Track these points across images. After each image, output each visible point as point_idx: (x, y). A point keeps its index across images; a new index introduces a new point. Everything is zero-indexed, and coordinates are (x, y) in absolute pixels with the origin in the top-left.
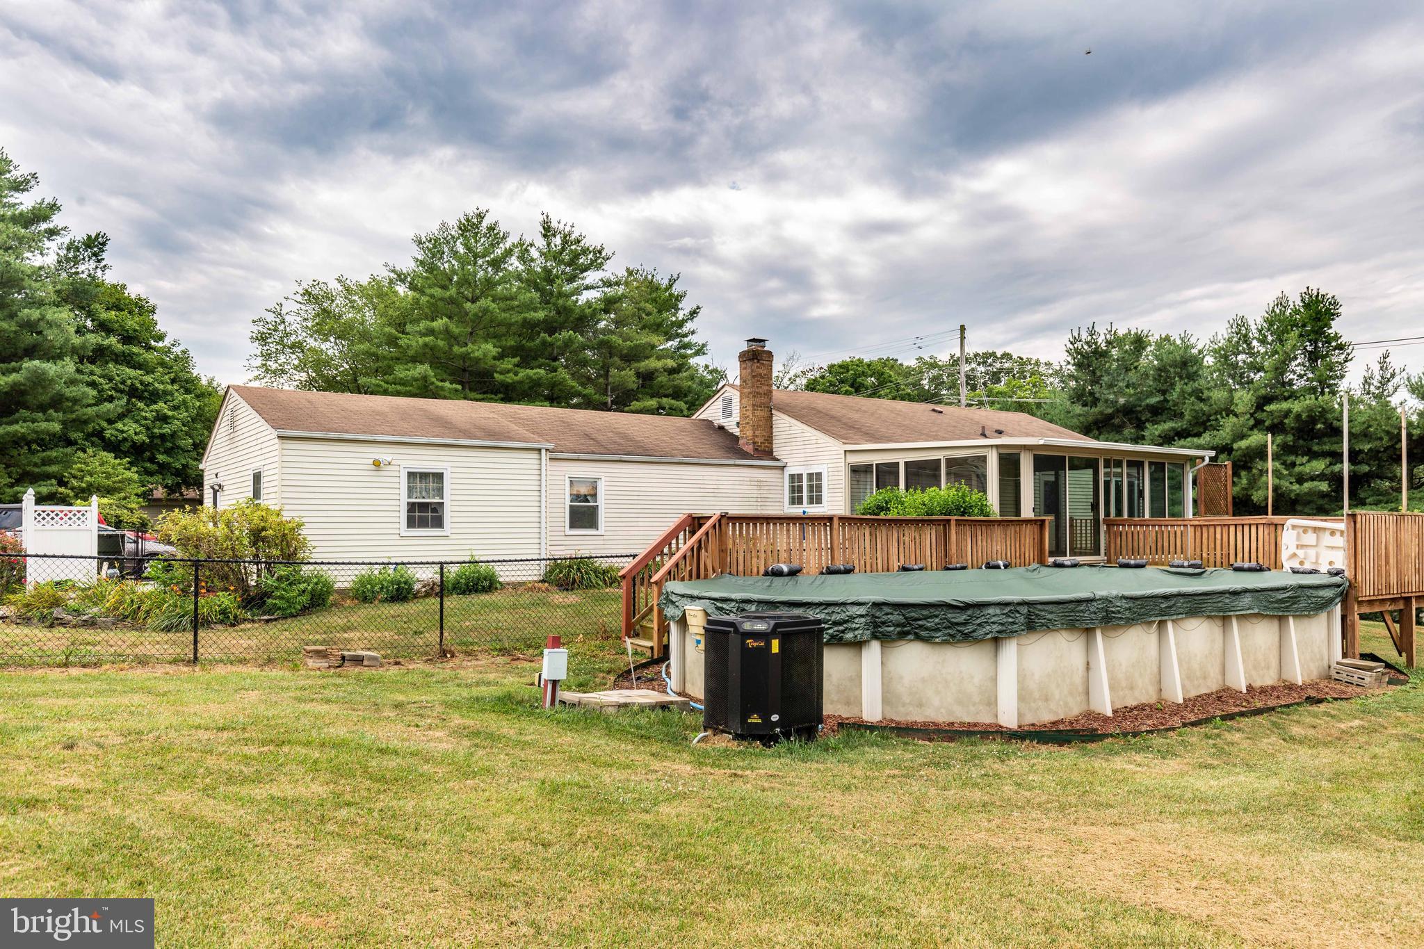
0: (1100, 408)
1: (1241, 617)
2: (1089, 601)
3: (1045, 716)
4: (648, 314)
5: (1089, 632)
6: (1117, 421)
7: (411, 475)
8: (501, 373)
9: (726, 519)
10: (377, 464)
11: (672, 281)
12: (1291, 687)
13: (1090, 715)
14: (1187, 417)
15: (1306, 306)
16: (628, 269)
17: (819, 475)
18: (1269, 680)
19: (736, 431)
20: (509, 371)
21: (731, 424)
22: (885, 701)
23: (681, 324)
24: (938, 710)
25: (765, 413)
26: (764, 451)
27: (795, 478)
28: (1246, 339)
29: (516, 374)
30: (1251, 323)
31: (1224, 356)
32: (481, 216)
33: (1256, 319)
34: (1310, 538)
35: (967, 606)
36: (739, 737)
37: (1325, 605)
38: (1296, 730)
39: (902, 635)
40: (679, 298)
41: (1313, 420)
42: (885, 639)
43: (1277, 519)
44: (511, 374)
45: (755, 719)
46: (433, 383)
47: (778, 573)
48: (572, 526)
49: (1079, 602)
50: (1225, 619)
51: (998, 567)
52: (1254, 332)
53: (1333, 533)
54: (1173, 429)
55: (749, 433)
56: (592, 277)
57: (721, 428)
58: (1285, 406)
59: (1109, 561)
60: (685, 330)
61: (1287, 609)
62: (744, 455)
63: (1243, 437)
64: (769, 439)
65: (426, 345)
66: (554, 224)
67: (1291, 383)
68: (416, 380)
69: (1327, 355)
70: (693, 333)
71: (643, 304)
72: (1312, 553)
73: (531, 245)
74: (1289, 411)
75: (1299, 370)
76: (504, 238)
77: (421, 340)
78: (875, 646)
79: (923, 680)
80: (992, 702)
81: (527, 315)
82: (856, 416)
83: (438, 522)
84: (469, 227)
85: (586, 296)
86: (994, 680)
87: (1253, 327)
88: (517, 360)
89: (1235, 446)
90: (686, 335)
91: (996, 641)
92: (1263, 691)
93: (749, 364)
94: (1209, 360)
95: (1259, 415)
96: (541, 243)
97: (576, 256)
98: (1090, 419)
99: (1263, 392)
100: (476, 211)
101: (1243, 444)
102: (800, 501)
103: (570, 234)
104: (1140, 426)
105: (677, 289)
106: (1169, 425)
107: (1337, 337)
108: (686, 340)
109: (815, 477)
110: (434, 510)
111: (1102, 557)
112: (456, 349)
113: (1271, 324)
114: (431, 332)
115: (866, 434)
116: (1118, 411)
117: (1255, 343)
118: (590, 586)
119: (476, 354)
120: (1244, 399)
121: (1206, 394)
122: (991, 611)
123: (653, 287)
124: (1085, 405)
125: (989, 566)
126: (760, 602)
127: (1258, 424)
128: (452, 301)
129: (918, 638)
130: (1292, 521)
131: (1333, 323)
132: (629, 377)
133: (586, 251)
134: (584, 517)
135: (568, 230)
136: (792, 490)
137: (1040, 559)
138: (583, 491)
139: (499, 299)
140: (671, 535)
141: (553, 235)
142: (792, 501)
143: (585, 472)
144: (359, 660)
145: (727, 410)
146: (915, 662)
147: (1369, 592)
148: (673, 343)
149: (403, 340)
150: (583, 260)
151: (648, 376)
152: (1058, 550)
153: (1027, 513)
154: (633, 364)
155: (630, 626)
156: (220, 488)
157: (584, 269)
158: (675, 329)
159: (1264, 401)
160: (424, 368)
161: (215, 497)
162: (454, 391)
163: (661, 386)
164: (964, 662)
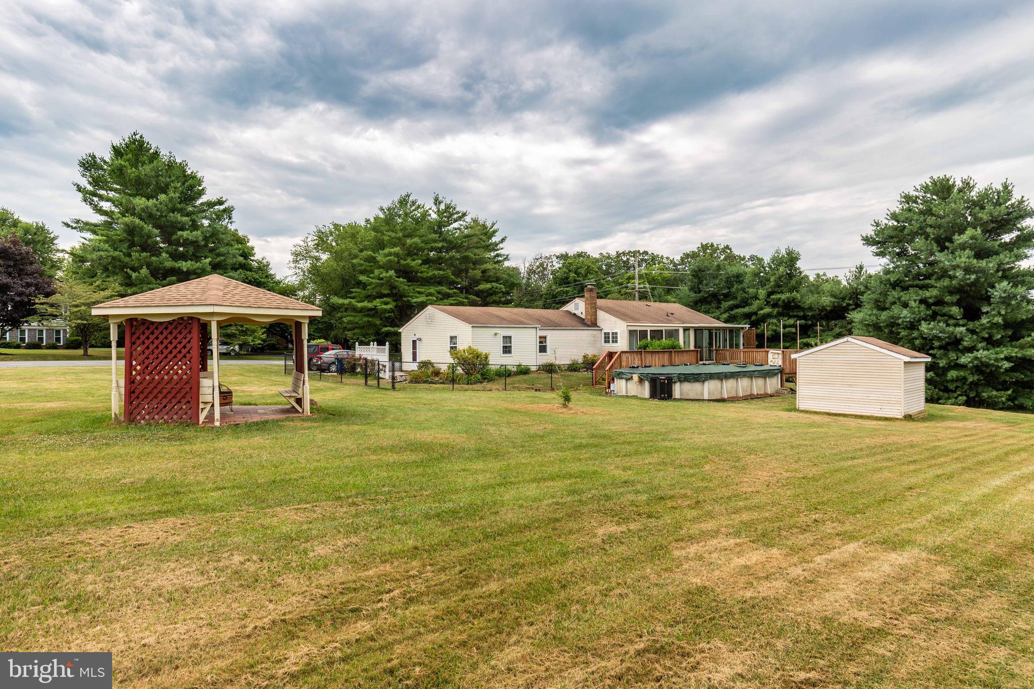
0: (702, 294)
1: (755, 377)
2: (722, 373)
3: (713, 398)
4: (484, 242)
5: (722, 380)
6: (708, 300)
7: (504, 337)
9: (623, 352)
10: (495, 334)
11: (493, 224)
12: (767, 393)
13: (722, 397)
14: (739, 298)
15: (788, 254)
16: (473, 220)
17: (616, 333)
18: (762, 392)
19: (583, 316)
21: (578, 313)
22: (681, 395)
23: (496, 244)
24: (691, 396)
25: (594, 309)
26: (591, 323)
27: (607, 335)
30: (765, 260)
31: (754, 274)
32: (408, 196)
34: (775, 355)
35: (698, 374)
36: (659, 399)
37: (776, 374)
38: (767, 402)
39: (684, 381)
40: (495, 232)
41: (789, 302)
42: (681, 381)
43: (768, 350)
45: (663, 396)
47: (634, 367)
48: (541, 352)
49: (720, 373)
50: (751, 378)
51: (687, 365)
53: (780, 354)
54: (733, 304)
55: (589, 317)
57: (575, 314)
58: (778, 296)
59: (716, 363)
60: (498, 247)
61: (767, 375)
62: (588, 326)
63: (762, 309)
64: (596, 319)
65: (389, 260)
66: (440, 199)
67: (781, 286)
69: (795, 275)
70: (502, 249)
71: (480, 236)
72: (775, 360)
73: (430, 209)
74: (780, 298)
76: (418, 207)
77: (387, 258)
78: (678, 383)
79: (689, 390)
80: (703, 395)
81: (432, 245)
82: (624, 310)
83: (510, 352)
84: (404, 201)
86: (703, 390)
87: (766, 262)
89: (759, 313)
90: (498, 250)
91: (704, 382)
92: (760, 394)
93: (589, 292)
95: (768, 300)
96: (434, 208)
97: (451, 215)
99: (770, 290)
101: (762, 312)
102: (609, 342)
103: (450, 204)
104: (719, 302)
105: (495, 227)
107: (799, 268)
108: (498, 252)
109: (615, 335)
110: (509, 348)
111: (714, 361)
112: (402, 261)
113: (773, 261)
114: (390, 254)
115: (631, 318)
116: (709, 295)
117: (767, 269)
119: (412, 264)
120: (762, 293)
121: (747, 290)
122: (703, 375)
123: (484, 226)
124: (695, 293)
125: (685, 365)
126: (652, 374)
127: (768, 303)
128: (399, 239)
129: (688, 381)
130: (771, 351)
131: (798, 262)
132: (477, 273)
133: (458, 213)
134: (543, 349)
135: (448, 202)
136: (605, 338)
137: (697, 363)
138: (542, 340)
139: (421, 237)
140: (605, 357)
141: (440, 203)
142: (605, 342)
143: (543, 333)
144: (539, 390)
145: (577, 308)
146: (687, 386)
147: (787, 371)
148: (492, 254)
149: (379, 258)
150: (455, 216)
151: (484, 272)
152: (702, 360)
153: (692, 348)
154: (478, 267)
155: (596, 382)
156: (420, 340)
157: (456, 221)
158: (494, 247)
159: (770, 294)
160: (392, 273)
161: (414, 342)
162: (402, 283)
163: (489, 277)
164: (697, 386)
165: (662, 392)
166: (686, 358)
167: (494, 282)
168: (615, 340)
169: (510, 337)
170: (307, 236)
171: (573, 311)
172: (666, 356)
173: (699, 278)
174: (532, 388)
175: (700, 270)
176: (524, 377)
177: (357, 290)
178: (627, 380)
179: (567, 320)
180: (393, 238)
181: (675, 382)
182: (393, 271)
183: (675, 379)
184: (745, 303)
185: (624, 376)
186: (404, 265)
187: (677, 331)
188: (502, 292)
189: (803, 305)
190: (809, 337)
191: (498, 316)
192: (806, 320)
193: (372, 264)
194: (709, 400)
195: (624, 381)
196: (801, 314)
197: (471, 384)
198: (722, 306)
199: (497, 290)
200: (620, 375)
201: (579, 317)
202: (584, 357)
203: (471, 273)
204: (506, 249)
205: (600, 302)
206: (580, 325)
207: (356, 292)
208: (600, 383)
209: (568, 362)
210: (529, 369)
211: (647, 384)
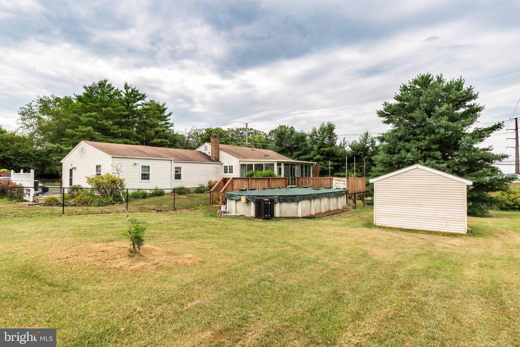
0: (283, 147)
1: (332, 197)
2: (311, 194)
3: (305, 215)
4: (157, 114)
5: (311, 200)
6: (286, 151)
7: (142, 167)
8: (113, 130)
9: (234, 178)
10: (135, 164)
11: (164, 105)
12: (339, 210)
13: (311, 215)
14: (303, 150)
15: (328, 126)
16: (150, 100)
17: (232, 166)
18: (336, 209)
19: (210, 155)
20: (116, 129)
21: (207, 153)
22: (280, 213)
23: (166, 117)
24: (289, 215)
25: (218, 151)
26: (216, 160)
27: (226, 168)
28: (315, 132)
29: (118, 130)
30: (317, 129)
31: (311, 136)
32: (106, 81)
33: (318, 128)
34: (338, 182)
35: (294, 196)
36: (263, 219)
37: (343, 195)
38: (342, 216)
39: (283, 201)
40: (165, 110)
41: (330, 152)
42: (280, 202)
43: (331, 178)
44: (116, 131)
45: (266, 216)
46: (92, 132)
47: (242, 190)
48: (175, 179)
49: (310, 195)
50: (329, 198)
51: (281, 188)
52: (317, 131)
53: (342, 181)
54: (300, 153)
55: (214, 155)
56: (140, 102)
57: (204, 153)
58: (324, 149)
59: (298, 186)
60: (167, 119)
61: (338, 196)
62: (213, 161)
63: (315, 156)
64: (218, 157)
65: (89, 120)
66: (129, 85)
67: (325, 144)
68: (86, 131)
69: (333, 138)
70: (169, 120)
71: (155, 111)
72: (338, 184)
73: (121, 91)
74: (325, 150)
75: (327, 141)
76: (113, 89)
77: (88, 119)
78: (279, 203)
79: (286, 209)
80: (297, 213)
81: (121, 113)
82: (237, 151)
83: (148, 178)
84: (102, 84)
85: (139, 107)
86: (297, 209)
87: (317, 130)
88: (118, 126)
89: (314, 158)
90: (167, 120)
91: (298, 202)
92: (335, 210)
93: (214, 138)
94: (308, 138)
95: (319, 151)
96: (124, 91)
97: (135, 96)
98: (280, 150)
99: (319, 145)
100: (104, 80)
101: (315, 158)
102: (227, 172)
103: (135, 89)
104: (292, 152)
105: (165, 107)
106: (298, 152)
107: (335, 134)
108: (167, 121)
109: (231, 167)
110: (147, 175)
111: (296, 185)
112: (99, 122)
113: (321, 130)
114: (90, 116)
115: (242, 156)
116: (287, 148)
117: (318, 134)
118: (186, 194)
119: (106, 124)
120: (316, 147)
121: (307, 145)
122: (297, 196)
123: (158, 106)
124: (279, 147)
125: (279, 188)
126: (257, 196)
127: (318, 153)
128: (97, 107)
129: (286, 202)
130: (335, 178)
131: (334, 130)
132: (152, 132)
133: (139, 95)
134: (178, 177)
135: (133, 88)
136: (225, 169)
137: (286, 187)
138: (177, 170)
139: (112, 107)
140: (220, 182)
141: (128, 88)
142: (225, 172)
143: (178, 165)
144: (161, 211)
145: (206, 149)
146: (285, 206)
147: (350, 192)
148: (163, 122)
149: (82, 118)
150: (138, 97)
151: (157, 132)
152: (289, 185)
153: (282, 176)
154: (153, 129)
155: (213, 202)
156: (75, 168)
157: (138, 100)
158: (164, 118)
159: (320, 148)
160: (90, 128)
161: (71, 171)
162: (99, 135)
163: (161, 135)
164: (293, 206)
165: (266, 212)
166: (278, 183)
167: (163, 138)
168: (231, 172)
169: (149, 167)
170: (32, 102)
171: (203, 151)
172: (266, 182)
173: (281, 139)
174: (154, 210)
175: (282, 134)
176: (157, 198)
177: (66, 139)
178: (237, 201)
179: (198, 157)
180: (93, 106)
181: (276, 203)
182: (91, 127)
183: (276, 200)
184: (306, 153)
185: (234, 198)
186: (99, 124)
187: (273, 165)
188: (168, 144)
189: (337, 154)
190: (340, 172)
191: (142, 151)
192: (338, 163)
193: (77, 122)
194: (303, 218)
195: (234, 202)
196: (336, 159)
197: (102, 206)
198: (294, 154)
199: (165, 143)
200: (231, 197)
201: (207, 155)
202: (209, 182)
203: (148, 132)
204: (171, 120)
205: (221, 146)
206: (207, 160)
207: (65, 141)
208: (216, 203)
209: (197, 186)
210: (163, 192)
211: (253, 205)
